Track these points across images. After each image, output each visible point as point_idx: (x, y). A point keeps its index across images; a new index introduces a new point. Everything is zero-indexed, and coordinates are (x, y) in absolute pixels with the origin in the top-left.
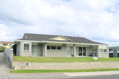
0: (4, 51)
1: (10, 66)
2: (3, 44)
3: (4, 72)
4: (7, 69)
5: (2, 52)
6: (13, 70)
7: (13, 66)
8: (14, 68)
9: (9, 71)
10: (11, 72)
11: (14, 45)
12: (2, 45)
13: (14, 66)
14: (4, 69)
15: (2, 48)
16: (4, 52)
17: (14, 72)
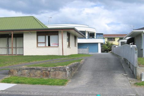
0: (110, 50)
1: (132, 74)
2: (108, 39)
3: (125, 84)
4: (129, 79)
5: (107, 52)
6: (139, 82)
7: (139, 74)
8: (141, 78)
9: (133, 83)
10: (136, 84)
11: (129, 39)
12: (106, 40)
13: (141, 75)
14: (123, 79)
15: (107, 45)
16: (110, 52)
17: (142, 85)
